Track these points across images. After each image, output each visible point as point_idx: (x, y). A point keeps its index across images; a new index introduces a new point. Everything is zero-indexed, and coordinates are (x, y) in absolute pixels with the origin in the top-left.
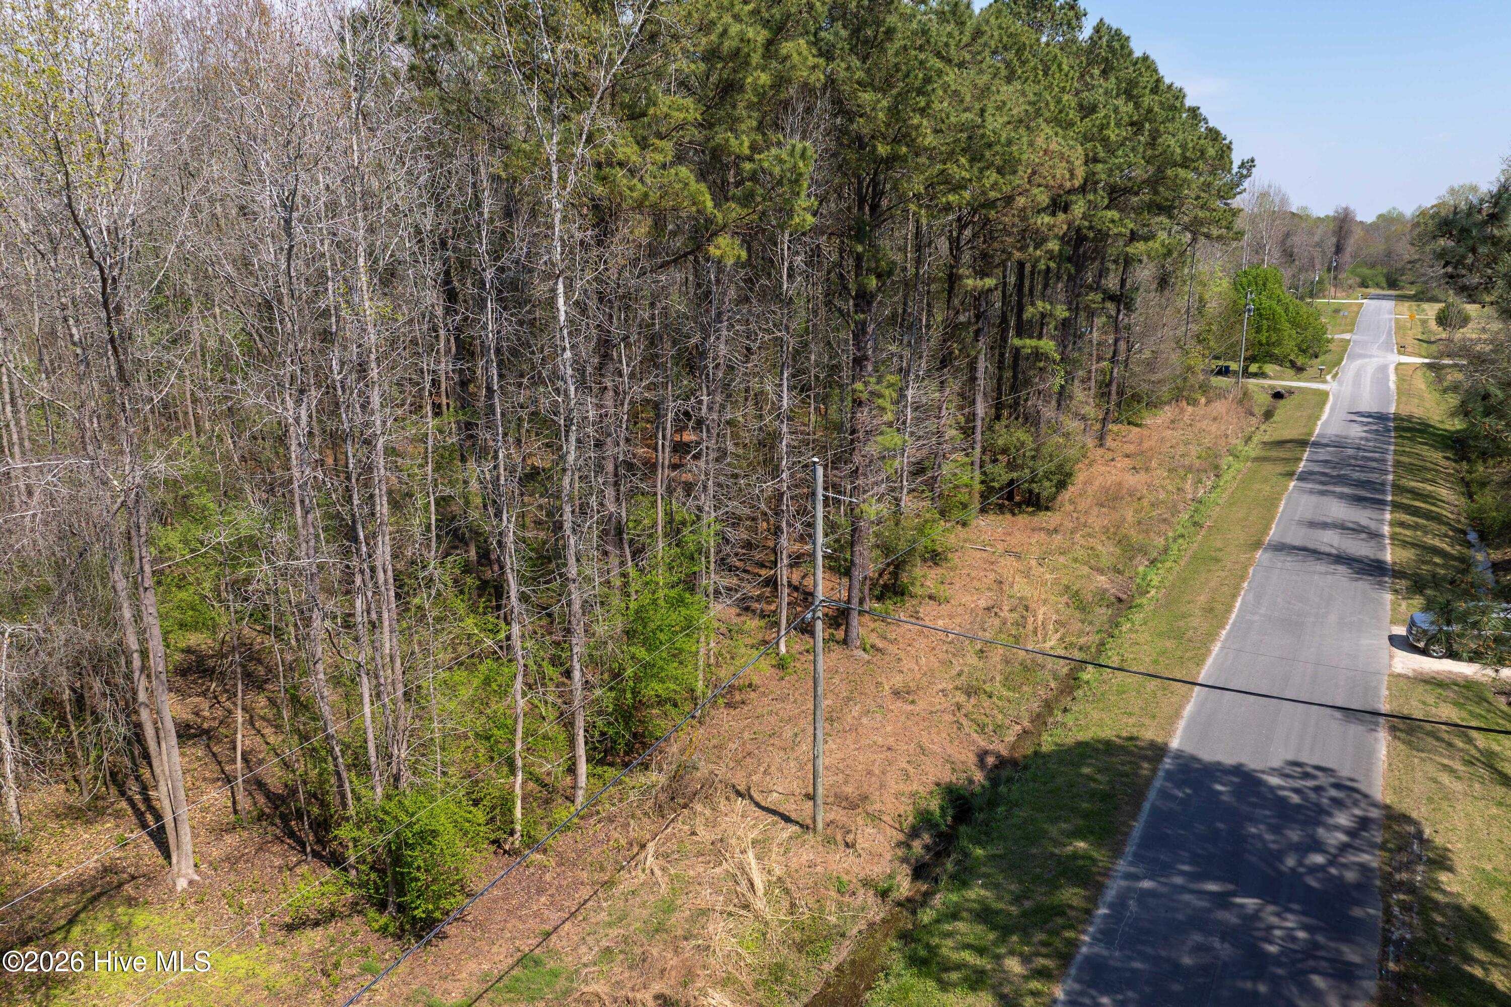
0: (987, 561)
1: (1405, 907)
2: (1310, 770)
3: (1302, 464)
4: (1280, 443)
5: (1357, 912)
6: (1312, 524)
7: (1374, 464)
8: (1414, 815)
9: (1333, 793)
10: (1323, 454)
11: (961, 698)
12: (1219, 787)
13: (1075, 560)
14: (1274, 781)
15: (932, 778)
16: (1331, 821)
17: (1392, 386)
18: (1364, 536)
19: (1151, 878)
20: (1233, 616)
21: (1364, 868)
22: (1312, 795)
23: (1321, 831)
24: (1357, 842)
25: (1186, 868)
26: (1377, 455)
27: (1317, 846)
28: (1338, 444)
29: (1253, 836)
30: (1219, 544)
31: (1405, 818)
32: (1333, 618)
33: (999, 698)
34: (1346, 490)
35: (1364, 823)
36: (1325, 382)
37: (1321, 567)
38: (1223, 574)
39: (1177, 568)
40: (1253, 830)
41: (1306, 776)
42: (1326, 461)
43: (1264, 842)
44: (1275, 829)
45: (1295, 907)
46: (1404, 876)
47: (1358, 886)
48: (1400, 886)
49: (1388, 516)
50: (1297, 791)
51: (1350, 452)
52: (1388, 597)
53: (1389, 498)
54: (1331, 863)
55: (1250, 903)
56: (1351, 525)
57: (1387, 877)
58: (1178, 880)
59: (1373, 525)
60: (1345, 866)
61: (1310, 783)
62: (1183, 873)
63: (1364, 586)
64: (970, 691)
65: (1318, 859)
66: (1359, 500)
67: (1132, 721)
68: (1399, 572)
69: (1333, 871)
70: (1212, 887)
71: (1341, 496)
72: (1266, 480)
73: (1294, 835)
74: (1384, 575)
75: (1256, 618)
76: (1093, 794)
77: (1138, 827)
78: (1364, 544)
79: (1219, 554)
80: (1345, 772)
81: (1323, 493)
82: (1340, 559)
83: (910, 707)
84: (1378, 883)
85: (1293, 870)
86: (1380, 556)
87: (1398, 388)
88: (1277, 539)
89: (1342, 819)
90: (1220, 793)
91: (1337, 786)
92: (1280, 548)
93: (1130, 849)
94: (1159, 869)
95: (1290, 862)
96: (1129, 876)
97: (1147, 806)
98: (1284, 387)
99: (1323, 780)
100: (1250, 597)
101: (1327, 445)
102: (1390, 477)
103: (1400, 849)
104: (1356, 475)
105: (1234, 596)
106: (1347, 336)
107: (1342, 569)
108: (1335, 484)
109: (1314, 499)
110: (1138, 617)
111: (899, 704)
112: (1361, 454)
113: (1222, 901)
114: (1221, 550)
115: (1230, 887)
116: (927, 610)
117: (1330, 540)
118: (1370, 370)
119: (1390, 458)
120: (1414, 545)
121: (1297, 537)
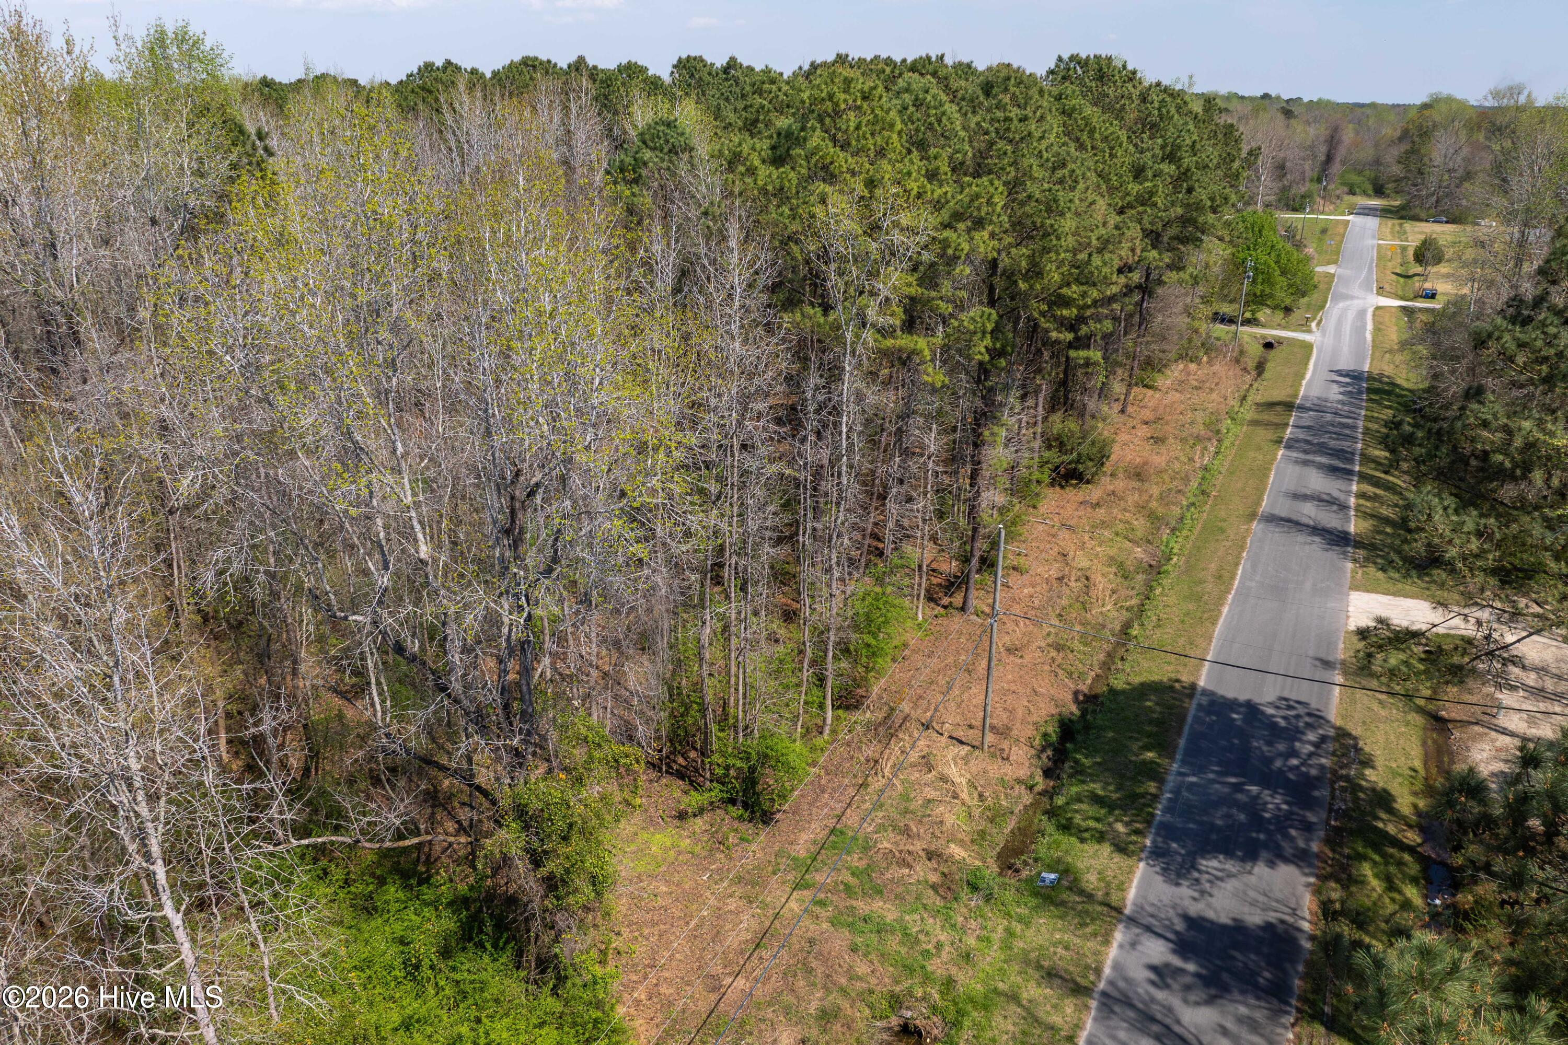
0: (1049, 534)
1: (1343, 790)
2: (1292, 703)
3: (1289, 430)
4: (1271, 405)
5: (1316, 793)
6: (1297, 497)
7: (1347, 432)
8: (1354, 733)
9: (1307, 719)
10: (1308, 418)
11: (1054, 654)
12: (1235, 716)
13: (1117, 534)
14: (1270, 711)
15: (1044, 712)
16: (1305, 738)
17: (1369, 337)
18: (1335, 508)
19: (1194, 775)
20: (1237, 582)
21: (1322, 767)
22: (1293, 721)
23: (1297, 744)
24: (1319, 751)
25: (1216, 768)
26: (1350, 421)
27: (1294, 753)
28: (1319, 408)
29: (1256, 748)
30: (1223, 514)
31: (1349, 735)
32: (1308, 585)
33: (1079, 652)
34: (1324, 460)
35: (1324, 739)
36: (1309, 331)
37: (1301, 538)
38: (1228, 544)
39: (1193, 537)
40: (1255, 744)
41: (1290, 707)
42: (1309, 427)
43: (1262, 752)
44: (1270, 743)
45: (1281, 791)
46: (1344, 772)
47: (1317, 778)
48: (1342, 778)
49: (1354, 488)
50: (1284, 718)
51: (1329, 417)
52: (1350, 565)
53: (1357, 468)
54: (1302, 764)
55: (1254, 789)
56: (1325, 497)
57: (1334, 772)
58: (1211, 776)
59: (1342, 497)
60: (1310, 766)
61: (1292, 713)
62: (1213, 772)
63: (1332, 555)
64: (1059, 648)
65: (1295, 762)
66: (1333, 470)
67: (1170, 668)
68: (1359, 542)
69: (1303, 769)
70: (1233, 780)
71: (1320, 466)
72: (1259, 448)
73: (1281, 747)
74: (1347, 545)
75: (1254, 584)
76: (1151, 722)
77: (1182, 742)
78: (1334, 515)
79: (1223, 525)
80: (1314, 705)
81: (1306, 463)
82: (1317, 530)
83: (1020, 661)
84: (1329, 776)
85: (1280, 769)
86: (1346, 529)
87: (1373, 341)
88: (1268, 510)
89: (1311, 736)
90: (1235, 720)
91: (1310, 715)
92: (1272, 519)
93: (1178, 757)
94: (1200, 770)
95: (1278, 763)
96: (1180, 774)
97: (1186, 729)
98: (1273, 336)
99: (1301, 710)
100: (1248, 566)
101: (1310, 409)
102: (1359, 446)
103: (1343, 755)
104: (1332, 443)
105: (1237, 565)
106: (1331, 269)
107: (1317, 539)
108: (1315, 453)
109: (1298, 469)
110: (1166, 582)
111: (1012, 658)
112: (1338, 419)
113: (1237, 788)
114: (1225, 520)
115: (1243, 780)
116: (1014, 579)
117: (1309, 512)
118: (1351, 315)
119: (1360, 423)
120: (1373, 516)
121: (1284, 508)
